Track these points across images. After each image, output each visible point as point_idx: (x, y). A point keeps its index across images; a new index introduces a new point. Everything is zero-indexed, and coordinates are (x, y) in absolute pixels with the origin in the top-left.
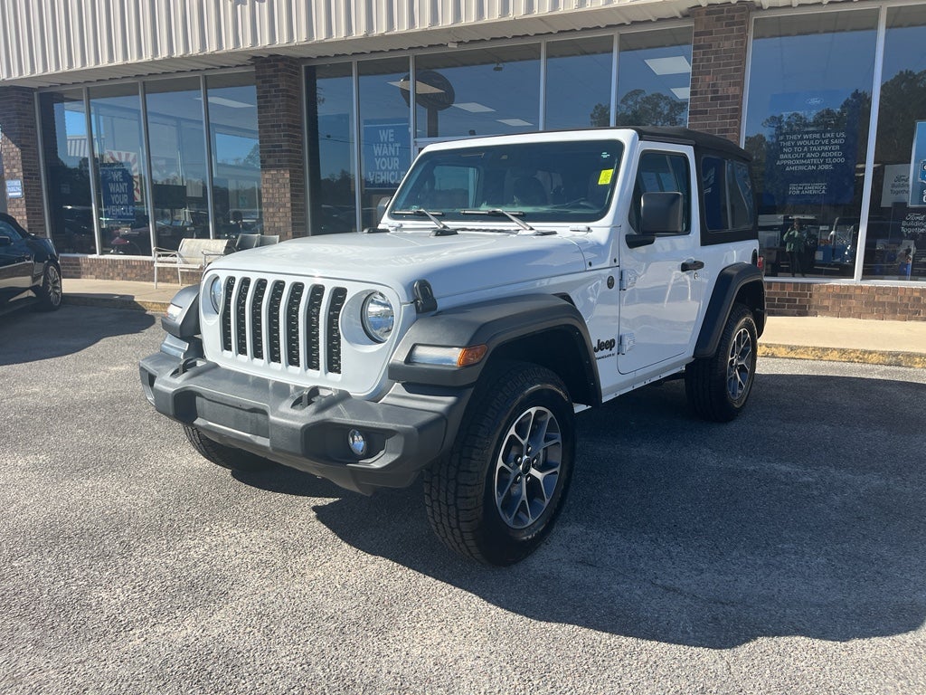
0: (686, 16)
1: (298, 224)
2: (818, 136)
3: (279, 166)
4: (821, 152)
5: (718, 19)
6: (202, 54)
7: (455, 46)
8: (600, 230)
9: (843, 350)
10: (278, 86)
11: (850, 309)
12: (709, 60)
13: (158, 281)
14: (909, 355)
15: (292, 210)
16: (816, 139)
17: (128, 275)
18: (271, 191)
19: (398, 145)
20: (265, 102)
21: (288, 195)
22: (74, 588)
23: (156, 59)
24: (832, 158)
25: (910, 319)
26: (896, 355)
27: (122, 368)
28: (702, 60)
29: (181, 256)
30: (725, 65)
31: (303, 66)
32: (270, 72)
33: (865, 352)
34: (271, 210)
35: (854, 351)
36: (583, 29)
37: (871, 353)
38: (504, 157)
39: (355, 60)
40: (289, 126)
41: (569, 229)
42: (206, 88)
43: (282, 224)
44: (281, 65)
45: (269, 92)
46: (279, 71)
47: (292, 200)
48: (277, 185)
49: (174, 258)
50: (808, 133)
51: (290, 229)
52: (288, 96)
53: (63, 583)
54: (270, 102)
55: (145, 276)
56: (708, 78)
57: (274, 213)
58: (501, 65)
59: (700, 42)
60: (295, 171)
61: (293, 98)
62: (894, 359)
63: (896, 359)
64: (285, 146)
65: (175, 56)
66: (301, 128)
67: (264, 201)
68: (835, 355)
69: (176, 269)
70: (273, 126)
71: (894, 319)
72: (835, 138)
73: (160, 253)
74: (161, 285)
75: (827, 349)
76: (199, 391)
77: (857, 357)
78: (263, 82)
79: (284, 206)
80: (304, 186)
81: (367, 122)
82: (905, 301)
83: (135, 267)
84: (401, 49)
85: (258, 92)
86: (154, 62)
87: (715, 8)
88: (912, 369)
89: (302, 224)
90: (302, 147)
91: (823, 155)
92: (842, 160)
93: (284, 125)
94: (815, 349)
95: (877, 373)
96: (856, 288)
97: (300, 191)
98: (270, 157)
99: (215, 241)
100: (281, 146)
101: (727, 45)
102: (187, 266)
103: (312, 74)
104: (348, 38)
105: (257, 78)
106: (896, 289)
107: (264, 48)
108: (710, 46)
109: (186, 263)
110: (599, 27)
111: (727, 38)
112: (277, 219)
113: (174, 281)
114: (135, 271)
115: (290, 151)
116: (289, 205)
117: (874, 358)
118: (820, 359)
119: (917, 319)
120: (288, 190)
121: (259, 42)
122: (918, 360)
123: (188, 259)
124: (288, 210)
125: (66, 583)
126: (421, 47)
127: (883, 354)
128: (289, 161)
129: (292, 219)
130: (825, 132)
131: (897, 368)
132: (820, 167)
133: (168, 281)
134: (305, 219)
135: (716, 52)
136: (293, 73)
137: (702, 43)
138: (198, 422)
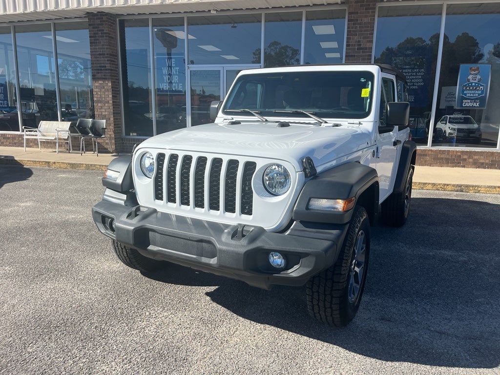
0: (343, 3)
1: (117, 113)
2: (410, 71)
3: (105, 79)
4: (411, 79)
5: (361, 6)
6: (57, 10)
7: (215, 12)
8: (368, 124)
9: (434, 184)
10: (103, 30)
11: (426, 161)
12: (356, 27)
13: (27, 146)
14: (467, 186)
15: (113, 105)
16: (408, 72)
17: (5, 143)
18: (99, 93)
19: (178, 68)
20: (95, 40)
21: (111, 96)
22: (81, 365)
23: (26, 12)
24: (417, 82)
25: (456, 166)
26: (460, 186)
27: (28, 204)
28: (352, 28)
29: (40, 131)
30: (365, 31)
31: (118, 19)
32: (98, 22)
33: (445, 185)
34: (100, 105)
35: (440, 184)
36: (286, 7)
37: (448, 185)
38: (297, 79)
39: (150, 18)
40: (111, 55)
41: (347, 122)
42: (55, 30)
43: (106, 113)
44: (105, 18)
45: (97, 34)
46: (104, 21)
47: (113, 99)
48: (103, 90)
49: (36, 132)
50: (405, 69)
51: (112, 116)
52: (109, 37)
53: (72, 362)
54: (98, 39)
55: (15, 143)
56: (356, 37)
57: (101, 107)
58: (236, 25)
59: (352, 17)
60: (114, 82)
61: (112, 38)
62: (459, 188)
63: (460, 188)
64: (108, 66)
65: (38, 10)
66: (117, 56)
67: (95, 99)
68: (430, 187)
69: (36, 140)
70: (100, 54)
71: (448, 166)
72: (419, 72)
73: (27, 130)
74: (27, 149)
75: (426, 183)
76: (154, 228)
77: (441, 188)
78: (93, 28)
79: (108, 102)
80: (119, 91)
81: (158, 54)
82: (453, 157)
83: (9, 138)
84: (180, 12)
85: (90, 34)
86: (24, 14)
88: (469, 193)
89: (119, 113)
90: (118, 68)
91: (413, 81)
92: (422, 84)
93: (107, 54)
94: (420, 183)
95: (454, 196)
96: (429, 150)
97: (117, 94)
98: (98, 73)
99: (62, 122)
100: (105, 67)
101: (365, 20)
102: (43, 138)
103: (123, 24)
104: (150, 4)
105: (89, 25)
106: (449, 151)
107: (97, 8)
108: (357, 20)
109: (44, 136)
110: (295, 6)
111: (366, 17)
112: (103, 110)
113: (35, 146)
114: (9, 141)
115: (111, 70)
116: (111, 102)
117: (449, 188)
118: (422, 189)
119: (459, 166)
120: (110, 93)
121: (93, 4)
122: (471, 188)
123: (45, 134)
124: (110, 105)
125: (74, 362)
126: (192, 12)
127: (454, 186)
128: (111, 76)
129: (113, 110)
130: (414, 69)
131: (461, 193)
132: (411, 87)
133: (31, 147)
134: (120, 111)
135: (360, 24)
136: (112, 23)
137: (353, 18)
138: (151, 247)
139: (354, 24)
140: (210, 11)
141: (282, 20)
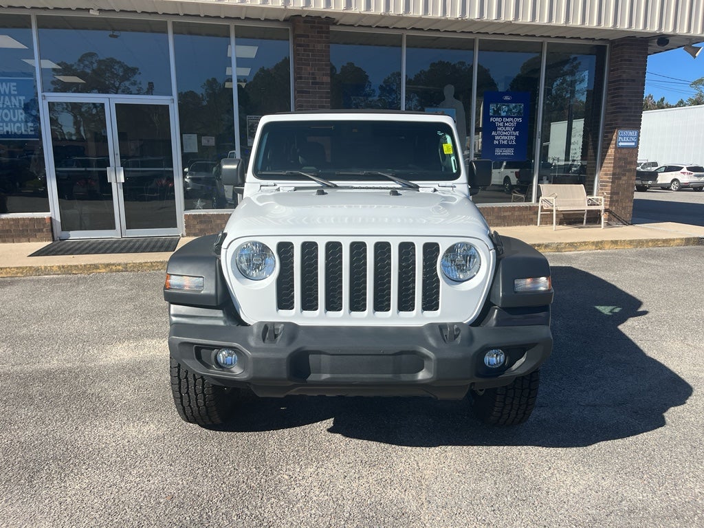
0: (286, 20)
5: (312, 27)
8: (461, 186)
12: (308, 55)
19: (22, 98)
28: (303, 55)
36: (206, 16)
56: (308, 68)
58: (116, 33)
59: (301, 41)
87: (310, 19)
101: (319, 47)
108: (308, 46)
111: (319, 42)
126: (46, 9)
135: (313, 51)
138: (312, 377)
139: (305, 50)
140: (88, 10)
141: (190, 33)
